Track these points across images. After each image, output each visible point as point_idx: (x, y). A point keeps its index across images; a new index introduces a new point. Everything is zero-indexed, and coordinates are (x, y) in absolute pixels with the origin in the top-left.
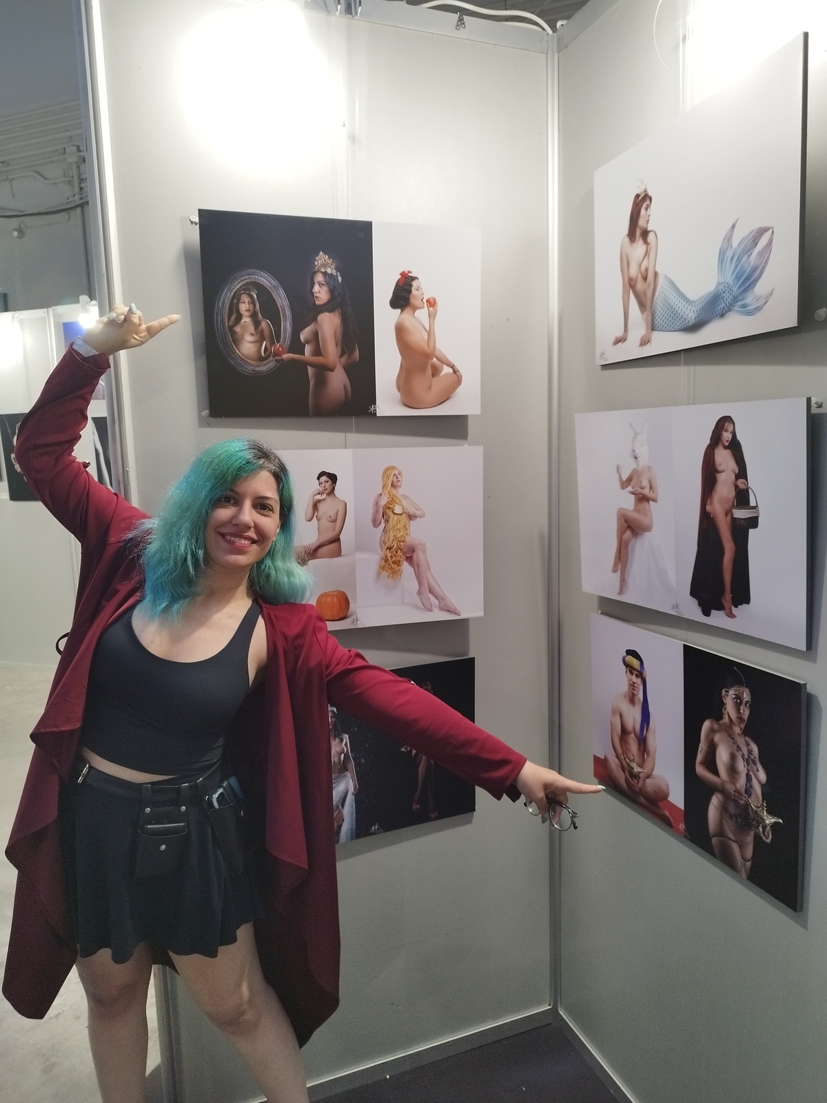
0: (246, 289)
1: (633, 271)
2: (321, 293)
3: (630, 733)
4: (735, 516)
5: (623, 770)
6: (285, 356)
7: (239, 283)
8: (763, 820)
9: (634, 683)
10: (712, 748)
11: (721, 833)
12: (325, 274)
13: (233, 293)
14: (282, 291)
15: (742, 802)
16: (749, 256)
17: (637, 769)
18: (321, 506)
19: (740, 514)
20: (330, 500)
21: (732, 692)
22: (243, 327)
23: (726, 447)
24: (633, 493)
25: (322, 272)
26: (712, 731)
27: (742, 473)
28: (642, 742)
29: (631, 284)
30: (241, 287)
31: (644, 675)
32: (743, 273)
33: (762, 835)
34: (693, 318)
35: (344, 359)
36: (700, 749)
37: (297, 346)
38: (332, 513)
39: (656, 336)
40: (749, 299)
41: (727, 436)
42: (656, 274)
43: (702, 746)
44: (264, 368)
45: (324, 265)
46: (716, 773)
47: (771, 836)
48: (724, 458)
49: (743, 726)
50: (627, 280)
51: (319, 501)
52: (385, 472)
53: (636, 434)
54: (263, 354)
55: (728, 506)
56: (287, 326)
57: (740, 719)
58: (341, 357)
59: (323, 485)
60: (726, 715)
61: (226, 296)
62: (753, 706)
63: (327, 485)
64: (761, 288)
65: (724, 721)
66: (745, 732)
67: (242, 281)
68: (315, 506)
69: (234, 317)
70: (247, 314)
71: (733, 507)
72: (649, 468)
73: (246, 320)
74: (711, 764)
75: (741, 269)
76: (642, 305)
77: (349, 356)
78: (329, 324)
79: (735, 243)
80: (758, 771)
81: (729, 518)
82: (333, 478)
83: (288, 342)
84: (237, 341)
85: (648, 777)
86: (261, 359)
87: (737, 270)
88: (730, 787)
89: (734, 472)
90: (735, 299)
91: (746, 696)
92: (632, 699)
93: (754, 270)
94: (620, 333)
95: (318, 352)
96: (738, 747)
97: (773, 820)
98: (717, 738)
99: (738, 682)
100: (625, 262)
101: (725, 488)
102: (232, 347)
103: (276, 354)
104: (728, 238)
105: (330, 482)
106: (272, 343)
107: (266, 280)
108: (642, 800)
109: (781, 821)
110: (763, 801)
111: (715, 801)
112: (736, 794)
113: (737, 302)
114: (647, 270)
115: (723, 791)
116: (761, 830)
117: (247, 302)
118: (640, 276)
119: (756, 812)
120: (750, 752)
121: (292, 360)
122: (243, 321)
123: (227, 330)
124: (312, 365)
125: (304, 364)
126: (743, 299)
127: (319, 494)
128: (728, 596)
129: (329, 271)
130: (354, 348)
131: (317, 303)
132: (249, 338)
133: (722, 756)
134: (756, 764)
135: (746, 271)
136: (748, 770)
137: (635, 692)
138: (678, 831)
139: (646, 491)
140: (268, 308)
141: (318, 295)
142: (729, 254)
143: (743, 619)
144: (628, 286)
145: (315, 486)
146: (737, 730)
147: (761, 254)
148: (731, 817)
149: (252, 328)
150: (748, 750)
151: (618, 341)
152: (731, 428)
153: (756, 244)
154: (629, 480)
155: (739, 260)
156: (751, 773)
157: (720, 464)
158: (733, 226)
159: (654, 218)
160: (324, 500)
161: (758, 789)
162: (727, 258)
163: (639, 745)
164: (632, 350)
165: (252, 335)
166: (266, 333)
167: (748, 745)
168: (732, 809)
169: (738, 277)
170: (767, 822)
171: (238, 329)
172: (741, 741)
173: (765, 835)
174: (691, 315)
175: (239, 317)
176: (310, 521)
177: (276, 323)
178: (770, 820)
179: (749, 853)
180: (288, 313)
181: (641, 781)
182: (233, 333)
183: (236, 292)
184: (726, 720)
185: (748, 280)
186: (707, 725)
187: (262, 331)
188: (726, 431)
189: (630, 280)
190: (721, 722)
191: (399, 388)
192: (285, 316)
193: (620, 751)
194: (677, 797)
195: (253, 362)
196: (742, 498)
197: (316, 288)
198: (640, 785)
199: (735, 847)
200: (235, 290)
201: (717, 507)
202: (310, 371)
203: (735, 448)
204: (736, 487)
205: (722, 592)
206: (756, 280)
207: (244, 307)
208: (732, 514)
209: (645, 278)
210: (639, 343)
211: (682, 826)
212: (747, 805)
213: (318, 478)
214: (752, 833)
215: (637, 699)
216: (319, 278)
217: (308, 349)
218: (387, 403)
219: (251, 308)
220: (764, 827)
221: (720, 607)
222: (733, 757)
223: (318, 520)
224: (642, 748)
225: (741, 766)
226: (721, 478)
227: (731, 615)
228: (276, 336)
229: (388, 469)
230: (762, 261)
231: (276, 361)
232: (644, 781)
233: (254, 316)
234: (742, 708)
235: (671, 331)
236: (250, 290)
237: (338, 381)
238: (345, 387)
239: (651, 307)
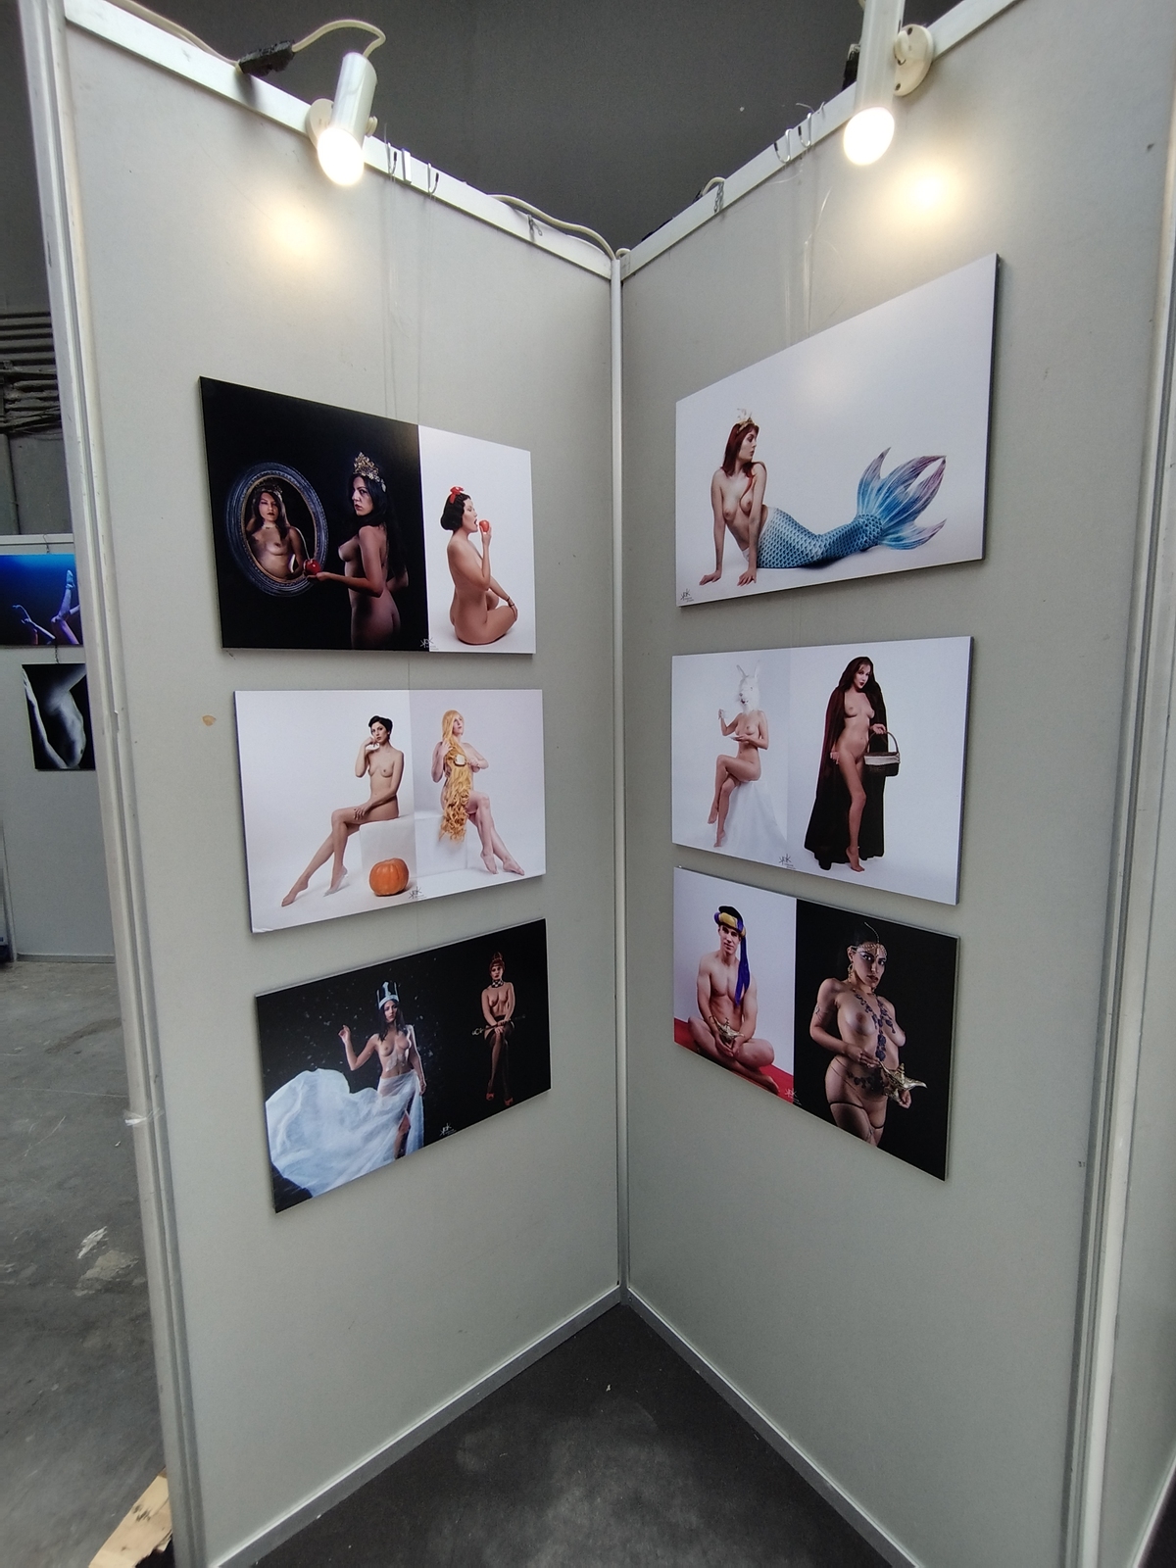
0: (270, 485)
1: (730, 505)
2: (363, 503)
3: (723, 995)
4: (867, 763)
5: (713, 1033)
6: (319, 575)
7: (258, 478)
8: (900, 1085)
9: (729, 942)
10: (833, 1010)
11: (843, 1098)
12: (366, 479)
13: (250, 490)
14: (314, 495)
15: (872, 1066)
16: (906, 487)
17: (730, 1033)
18: (374, 758)
19: (873, 761)
20: (383, 750)
21: (860, 949)
22: (264, 535)
23: (859, 690)
24: (737, 739)
25: (362, 477)
26: (833, 991)
27: (880, 715)
28: (739, 1004)
29: (726, 520)
30: (261, 483)
31: (743, 933)
32: (898, 504)
33: (898, 1100)
34: (820, 553)
35: (390, 583)
36: (816, 1010)
37: (334, 564)
38: (386, 766)
39: (762, 573)
40: (906, 531)
41: (861, 678)
42: (763, 508)
43: (820, 1009)
44: (295, 587)
45: (366, 469)
46: (839, 1037)
47: (910, 1101)
48: (855, 702)
49: (874, 985)
50: (720, 515)
51: (372, 752)
52: (445, 718)
53: (745, 677)
54: (292, 571)
55: (858, 753)
56: (322, 537)
57: (872, 978)
58: (387, 581)
59: (376, 733)
60: (853, 974)
61: (243, 492)
62: (888, 964)
63: (381, 732)
64: (924, 520)
65: (849, 980)
66: (877, 992)
67: (263, 476)
68: (367, 758)
69: (252, 520)
70: (270, 518)
71: (866, 753)
72: (759, 713)
73: (269, 525)
74: (831, 1025)
75: (894, 499)
76: (742, 541)
77: (398, 580)
78: (372, 539)
79: (885, 472)
80: (894, 1032)
81: (860, 764)
82: (387, 724)
83: (323, 558)
84: (257, 551)
85: (746, 1042)
86: (289, 576)
87: (889, 500)
88: (856, 1051)
89: (869, 717)
90: (884, 533)
91: (880, 952)
92: (726, 959)
93: (915, 501)
94: (711, 571)
95: (360, 572)
96: (868, 1007)
97: (913, 1084)
98: (839, 999)
99: (872, 939)
100: (718, 496)
101: (856, 733)
102: (251, 558)
103: (309, 572)
104: (874, 468)
105: (384, 729)
106: (304, 558)
107: (293, 478)
108: (738, 1065)
109: (924, 1085)
110: (900, 1064)
111: (835, 1067)
112: (864, 1057)
113: (887, 535)
114: (750, 504)
115: (845, 1055)
116: (897, 1094)
117: (269, 502)
118: (739, 510)
119: (891, 1076)
120: (884, 1012)
121: (329, 580)
122: (265, 526)
123: (244, 536)
124: (354, 588)
125: (344, 586)
126: (897, 532)
127: (371, 743)
128: (854, 848)
129: (371, 476)
130: (404, 573)
131: (358, 512)
132: (273, 549)
133: (846, 1018)
134: (891, 1026)
135: (901, 503)
136: (881, 1032)
137: (730, 952)
138: (786, 1098)
139: (754, 738)
140: (295, 513)
141: (358, 503)
142: (876, 485)
143: (874, 873)
144: (723, 522)
145: (367, 734)
146: (867, 989)
147: (925, 484)
148: (857, 1082)
149: (277, 538)
150: (881, 1011)
151: (706, 580)
152: (867, 670)
153: (918, 474)
154: (734, 725)
155: (890, 491)
156: (884, 1035)
157: (851, 708)
158: (882, 456)
159: (760, 449)
160: (377, 750)
161: (894, 1052)
162: (872, 490)
163: (735, 1007)
164: (728, 587)
165: (277, 545)
166: (296, 543)
167: (880, 1004)
168: (858, 1073)
169: (889, 509)
170: (906, 1086)
171: (258, 536)
172: (872, 1001)
173: (902, 1100)
174: (817, 550)
175: (260, 521)
176: (361, 776)
177: (308, 530)
178: (908, 1084)
179: (881, 1118)
180: (323, 522)
181: (736, 1046)
182: (253, 542)
183: (255, 489)
184: (852, 978)
185: (903, 513)
186: (825, 985)
187: (290, 540)
188: (862, 673)
189: (726, 515)
190: (845, 981)
191: (453, 622)
192: (318, 525)
193: (709, 1014)
194: (784, 1061)
195: (279, 580)
196: (878, 744)
197: (357, 495)
198: (734, 1050)
199: (862, 1115)
200: (253, 487)
201: (844, 753)
202: (351, 594)
203: (873, 691)
204: (871, 732)
205: (848, 843)
206: (918, 512)
207: (266, 509)
208: (864, 761)
209: (747, 513)
210: (738, 581)
211: (791, 1093)
212: (879, 1069)
213: (370, 725)
214: (885, 1098)
215: (732, 959)
216: (360, 483)
217: (348, 568)
218: (440, 635)
219: (275, 511)
220: (901, 1092)
221: (844, 860)
222: (860, 1018)
223: (371, 775)
224: (739, 1011)
225: (871, 1028)
226: (851, 722)
227: (858, 869)
228: (307, 549)
229: (448, 714)
230: (927, 492)
231: (309, 579)
232: (741, 1045)
233: (279, 521)
234: (874, 966)
235: (785, 567)
236: (273, 489)
237: (385, 607)
238: (393, 615)
239: (757, 543)
